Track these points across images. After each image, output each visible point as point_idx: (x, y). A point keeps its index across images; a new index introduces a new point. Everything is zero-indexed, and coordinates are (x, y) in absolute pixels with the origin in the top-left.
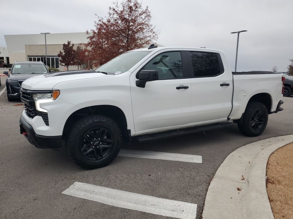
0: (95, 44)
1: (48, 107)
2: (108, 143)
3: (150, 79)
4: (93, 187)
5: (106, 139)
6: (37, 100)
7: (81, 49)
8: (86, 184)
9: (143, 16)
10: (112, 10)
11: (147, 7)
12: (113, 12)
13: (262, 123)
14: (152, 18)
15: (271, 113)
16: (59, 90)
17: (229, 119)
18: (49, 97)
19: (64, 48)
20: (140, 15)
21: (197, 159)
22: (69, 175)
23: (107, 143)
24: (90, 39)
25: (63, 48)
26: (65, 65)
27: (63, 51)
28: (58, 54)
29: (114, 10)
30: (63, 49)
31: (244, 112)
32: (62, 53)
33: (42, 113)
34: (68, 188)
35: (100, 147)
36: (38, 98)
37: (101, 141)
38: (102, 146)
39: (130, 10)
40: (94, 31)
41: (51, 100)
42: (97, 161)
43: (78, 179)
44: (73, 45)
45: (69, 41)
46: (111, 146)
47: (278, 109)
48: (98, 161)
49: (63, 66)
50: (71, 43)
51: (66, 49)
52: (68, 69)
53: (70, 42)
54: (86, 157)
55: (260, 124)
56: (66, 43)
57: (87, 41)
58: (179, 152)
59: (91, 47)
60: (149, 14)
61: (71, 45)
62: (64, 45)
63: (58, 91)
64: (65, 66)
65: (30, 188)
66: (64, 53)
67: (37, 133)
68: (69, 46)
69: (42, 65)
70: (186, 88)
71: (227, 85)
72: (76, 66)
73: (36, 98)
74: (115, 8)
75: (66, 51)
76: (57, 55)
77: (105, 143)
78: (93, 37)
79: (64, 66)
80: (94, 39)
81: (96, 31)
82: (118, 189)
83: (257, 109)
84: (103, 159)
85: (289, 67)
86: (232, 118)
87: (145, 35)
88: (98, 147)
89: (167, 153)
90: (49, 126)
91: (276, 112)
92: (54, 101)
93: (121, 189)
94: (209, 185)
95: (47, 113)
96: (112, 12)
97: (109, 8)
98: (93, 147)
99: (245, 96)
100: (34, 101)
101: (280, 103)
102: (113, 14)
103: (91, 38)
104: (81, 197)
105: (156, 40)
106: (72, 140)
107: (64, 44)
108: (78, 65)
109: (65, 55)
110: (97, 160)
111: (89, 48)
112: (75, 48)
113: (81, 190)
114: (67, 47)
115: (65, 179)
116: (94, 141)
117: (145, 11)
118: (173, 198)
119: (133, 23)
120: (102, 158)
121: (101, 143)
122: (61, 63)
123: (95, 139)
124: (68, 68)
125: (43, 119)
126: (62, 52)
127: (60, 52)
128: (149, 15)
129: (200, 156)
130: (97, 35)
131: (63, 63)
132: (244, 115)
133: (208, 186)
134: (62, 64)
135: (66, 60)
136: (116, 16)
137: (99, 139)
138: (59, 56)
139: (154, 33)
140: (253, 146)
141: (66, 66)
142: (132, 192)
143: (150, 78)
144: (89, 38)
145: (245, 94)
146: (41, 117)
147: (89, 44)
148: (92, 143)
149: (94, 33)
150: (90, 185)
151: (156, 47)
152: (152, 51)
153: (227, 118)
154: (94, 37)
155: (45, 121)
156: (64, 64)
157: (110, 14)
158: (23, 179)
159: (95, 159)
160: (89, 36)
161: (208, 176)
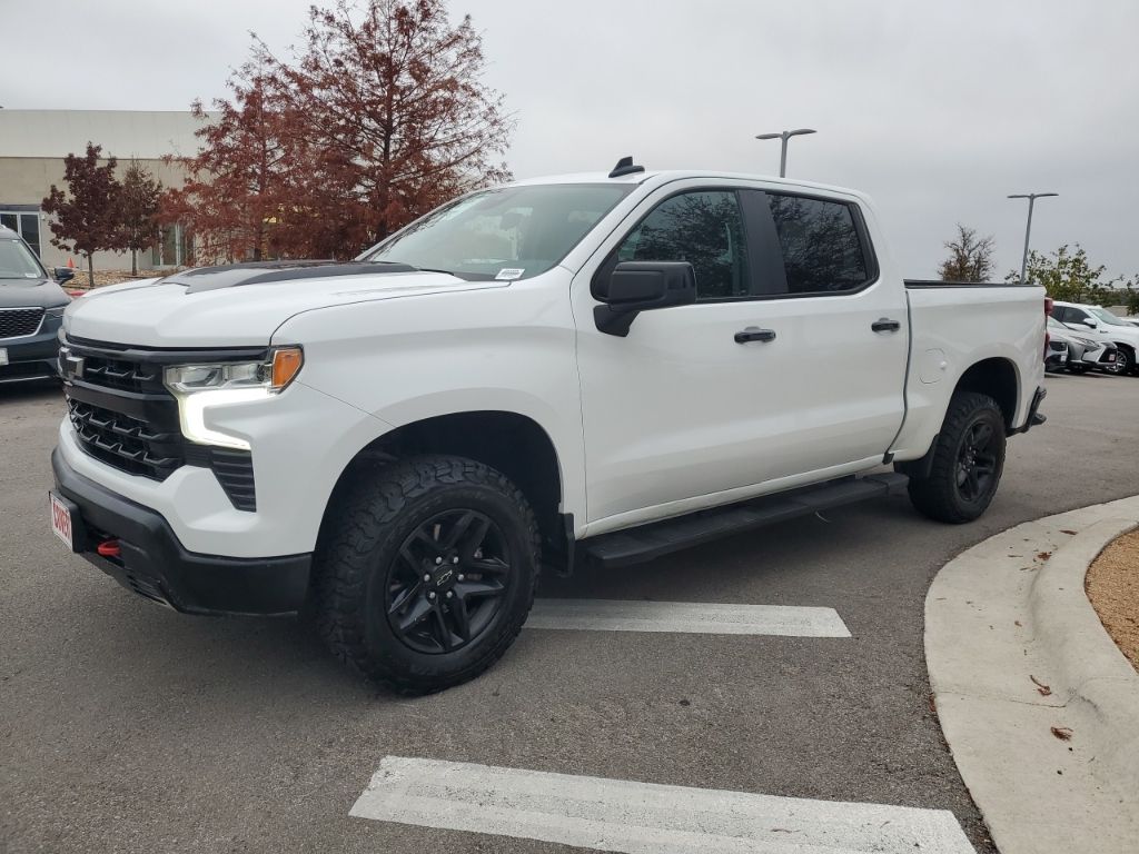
0: (232, 161)
1: (253, 426)
2: (488, 577)
3: (663, 298)
4: (477, 777)
5: (478, 560)
6: (187, 394)
7: (145, 180)
8: (435, 762)
9: (451, 55)
10: (321, 18)
11: (468, 17)
12: (328, 29)
13: (986, 473)
14: (485, 61)
15: (1011, 432)
16: (300, 347)
17: (887, 458)
18: (246, 377)
19: (69, 171)
20: (441, 46)
21: (824, 623)
22: (334, 727)
23: (481, 576)
24: (207, 137)
25: (65, 174)
26: (77, 248)
27: (64, 187)
28: (45, 200)
29: (330, 19)
30: (65, 178)
31: (938, 432)
32: (62, 195)
33: (215, 452)
34: (365, 787)
35: (461, 595)
36: (188, 384)
37: (462, 567)
38: (463, 590)
39: (401, 23)
40: (227, 105)
41: (261, 393)
42: (449, 656)
43: (386, 743)
44: (113, 162)
45: (94, 145)
46: (501, 587)
47: (1033, 419)
48: (452, 654)
49: (68, 249)
50: (104, 154)
51: (82, 177)
52: (90, 263)
53: (99, 149)
54: (406, 639)
55: (980, 474)
56: (82, 154)
57: (194, 147)
58: (738, 600)
59: (213, 171)
60: (472, 45)
61: (100, 164)
62: (71, 162)
63: (295, 353)
64: (77, 253)
65: (182, 805)
66: (73, 197)
67: (191, 543)
68: (95, 168)
69: (11, 239)
70: (766, 337)
71: (894, 327)
72: (124, 252)
73: (181, 386)
74: (334, 12)
75: (81, 185)
76: (39, 201)
77: (476, 577)
78: (226, 129)
79: (72, 252)
80: (227, 140)
81: (239, 107)
82: (587, 772)
83: (977, 418)
84: (472, 644)
85: (943, 269)
86: (900, 454)
87: (464, 128)
88: (449, 594)
89: (699, 605)
90: (254, 510)
91: (1024, 429)
92: (274, 395)
93: (603, 773)
94: (938, 722)
95: (249, 451)
96: (321, 27)
97: (310, 10)
98: (432, 595)
99: (943, 369)
100: (168, 398)
101: (1038, 396)
102: (326, 36)
103: (216, 134)
104: (449, 827)
105: (502, 151)
106: (351, 572)
107: (71, 156)
108: (134, 247)
109: (79, 200)
110: (449, 652)
111: (206, 177)
112: (119, 176)
113: (433, 794)
114: (86, 173)
115: (328, 751)
116: (436, 568)
117: (459, 33)
118: (838, 794)
119: (417, 78)
120: (467, 639)
121: (461, 577)
122: (58, 237)
123: (439, 560)
124: (90, 258)
125: (221, 479)
126: (59, 189)
127: (54, 189)
128: (476, 49)
129: (827, 609)
130: (241, 121)
131: (66, 237)
132: (939, 441)
133: (939, 729)
134: (62, 242)
135: (81, 227)
136: (339, 46)
137: (456, 560)
138: (48, 206)
139: (494, 123)
140: (983, 557)
141: (82, 251)
142: (654, 782)
143: (661, 296)
144: (203, 132)
145: (944, 363)
146: (208, 471)
147: (205, 158)
148: (427, 577)
149: (231, 114)
150: (460, 765)
151: (641, 169)
152: (634, 187)
153: (883, 455)
154: (228, 129)
155: (229, 491)
156: (71, 243)
157: (314, 38)
158: (123, 765)
159: (440, 649)
160: (204, 124)
161: (910, 687)
